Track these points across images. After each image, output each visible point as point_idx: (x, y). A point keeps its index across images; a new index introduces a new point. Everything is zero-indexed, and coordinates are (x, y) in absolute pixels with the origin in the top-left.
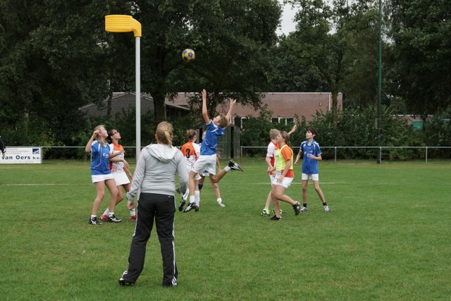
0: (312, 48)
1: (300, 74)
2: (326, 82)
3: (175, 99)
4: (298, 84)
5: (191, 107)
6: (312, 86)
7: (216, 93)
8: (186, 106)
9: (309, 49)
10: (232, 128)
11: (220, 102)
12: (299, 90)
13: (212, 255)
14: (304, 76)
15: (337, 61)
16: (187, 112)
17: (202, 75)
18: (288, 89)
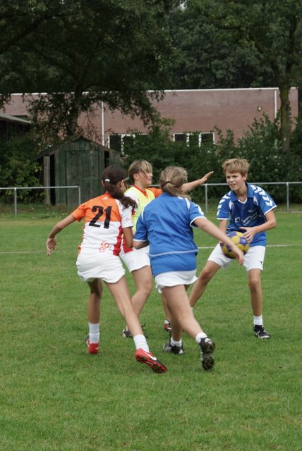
0: (243, 10)
1: (223, 57)
2: (269, 70)
3: (6, 106)
4: (219, 74)
5: (35, 119)
6: (244, 78)
7: (78, 94)
8: (25, 117)
9: (237, 12)
10: (107, 154)
11: (85, 109)
12: (221, 83)
13: (78, 374)
14: (230, 59)
15: (287, 33)
16: (27, 128)
17: (53, 62)
18: (203, 83)
